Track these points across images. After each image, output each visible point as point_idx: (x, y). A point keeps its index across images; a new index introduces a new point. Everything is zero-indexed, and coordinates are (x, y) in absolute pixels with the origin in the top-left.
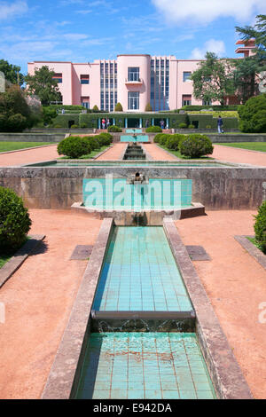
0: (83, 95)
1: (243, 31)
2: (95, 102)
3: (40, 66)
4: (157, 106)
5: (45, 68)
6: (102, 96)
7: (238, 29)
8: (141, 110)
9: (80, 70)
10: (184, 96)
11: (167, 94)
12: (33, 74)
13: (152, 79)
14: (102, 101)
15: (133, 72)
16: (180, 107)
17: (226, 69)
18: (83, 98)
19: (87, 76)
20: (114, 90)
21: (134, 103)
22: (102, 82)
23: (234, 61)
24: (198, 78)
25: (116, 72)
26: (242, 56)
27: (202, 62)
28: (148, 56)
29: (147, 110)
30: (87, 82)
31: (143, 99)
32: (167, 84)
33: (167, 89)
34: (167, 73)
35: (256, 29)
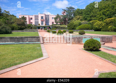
0: (31, 22)
1: (64, 10)
2: (34, 23)
3: (22, 16)
4: (47, 24)
5: (24, 16)
6: (35, 22)
7: (63, 10)
8: (44, 25)
9: (30, 17)
10: (52, 22)
11: (49, 22)
12: (21, 18)
13: (46, 19)
14: (35, 23)
15: (42, 17)
16: (52, 24)
17: (61, 17)
18: (31, 23)
19: (32, 18)
20: (38, 21)
21: (42, 24)
22: (35, 19)
23: (62, 16)
24: (56, 19)
25: (38, 17)
26: (63, 15)
27: (56, 16)
28: (45, 14)
29: (45, 25)
30: (32, 19)
31: (44, 23)
32: (49, 20)
33: (49, 21)
34: (49, 18)
35: (66, 10)
